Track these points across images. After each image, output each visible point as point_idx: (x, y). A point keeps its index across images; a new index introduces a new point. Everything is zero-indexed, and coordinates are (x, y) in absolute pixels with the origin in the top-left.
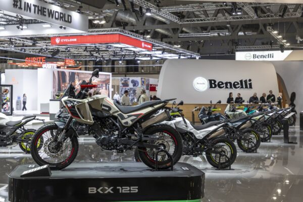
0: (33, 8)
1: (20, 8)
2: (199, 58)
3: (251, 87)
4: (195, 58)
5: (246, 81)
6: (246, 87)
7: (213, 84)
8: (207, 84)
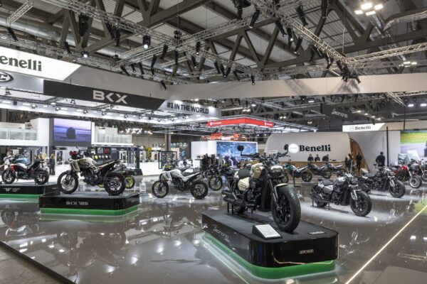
0: (180, 107)
1: (172, 107)
2: (317, 131)
3: (329, 150)
4: (313, 131)
5: (326, 146)
6: (326, 150)
7: (302, 148)
8: (298, 148)
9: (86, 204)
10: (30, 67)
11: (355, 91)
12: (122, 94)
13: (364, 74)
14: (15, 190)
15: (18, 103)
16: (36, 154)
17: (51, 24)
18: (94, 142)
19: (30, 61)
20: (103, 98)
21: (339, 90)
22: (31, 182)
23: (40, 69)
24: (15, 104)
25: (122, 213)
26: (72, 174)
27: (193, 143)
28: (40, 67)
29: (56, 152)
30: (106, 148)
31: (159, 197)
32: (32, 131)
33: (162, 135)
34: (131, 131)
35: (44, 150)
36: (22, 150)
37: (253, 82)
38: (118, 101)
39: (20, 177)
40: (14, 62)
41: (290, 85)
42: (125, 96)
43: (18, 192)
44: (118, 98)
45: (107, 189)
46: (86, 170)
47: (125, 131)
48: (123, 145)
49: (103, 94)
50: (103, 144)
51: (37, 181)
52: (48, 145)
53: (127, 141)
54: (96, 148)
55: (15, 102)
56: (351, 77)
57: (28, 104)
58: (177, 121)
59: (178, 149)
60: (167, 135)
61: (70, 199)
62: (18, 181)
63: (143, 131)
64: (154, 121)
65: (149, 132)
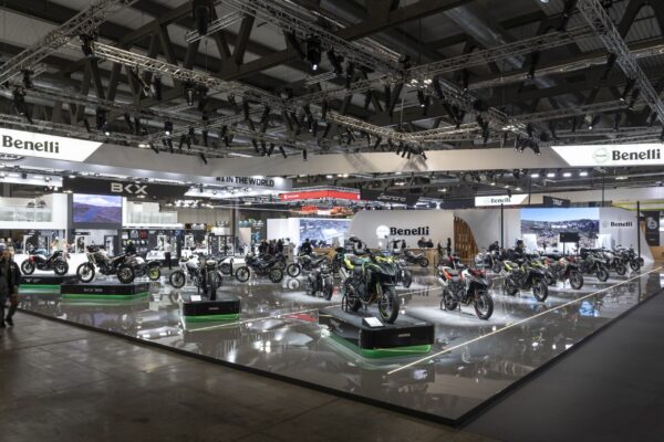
0: (235, 179)
3: (427, 233)
5: (423, 229)
6: (423, 233)
7: (393, 231)
8: (388, 232)
9: (101, 290)
10: (46, 150)
11: (422, 168)
12: (141, 185)
13: (432, 149)
14: (35, 281)
15: (29, 176)
17: (68, 75)
18: (126, 223)
19: (46, 143)
20: (121, 190)
21: (405, 167)
22: (52, 273)
23: (57, 151)
24: (24, 177)
25: (130, 298)
26: (89, 265)
27: (270, 221)
28: (57, 148)
29: (77, 237)
30: (142, 231)
31: (176, 287)
32: (45, 211)
33: (227, 210)
34: (182, 204)
35: (61, 234)
37: (305, 157)
38: (138, 192)
39: (40, 268)
40: (29, 145)
41: (350, 160)
42: (145, 187)
43: (39, 283)
44: (137, 189)
45: (120, 277)
46: (101, 262)
47: (174, 204)
48: (165, 226)
49: (121, 186)
50: (138, 226)
51: (57, 272)
52: (66, 228)
53: (171, 221)
54: (129, 231)
55: (24, 174)
56: (415, 152)
57: (41, 177)
58: (239, 194)
59: (249, 229)
60: (234, 210)
61: (87, 287)
62: (37, 272)
63: (199, 204)
64: (208, 194)
65: (208, 205)
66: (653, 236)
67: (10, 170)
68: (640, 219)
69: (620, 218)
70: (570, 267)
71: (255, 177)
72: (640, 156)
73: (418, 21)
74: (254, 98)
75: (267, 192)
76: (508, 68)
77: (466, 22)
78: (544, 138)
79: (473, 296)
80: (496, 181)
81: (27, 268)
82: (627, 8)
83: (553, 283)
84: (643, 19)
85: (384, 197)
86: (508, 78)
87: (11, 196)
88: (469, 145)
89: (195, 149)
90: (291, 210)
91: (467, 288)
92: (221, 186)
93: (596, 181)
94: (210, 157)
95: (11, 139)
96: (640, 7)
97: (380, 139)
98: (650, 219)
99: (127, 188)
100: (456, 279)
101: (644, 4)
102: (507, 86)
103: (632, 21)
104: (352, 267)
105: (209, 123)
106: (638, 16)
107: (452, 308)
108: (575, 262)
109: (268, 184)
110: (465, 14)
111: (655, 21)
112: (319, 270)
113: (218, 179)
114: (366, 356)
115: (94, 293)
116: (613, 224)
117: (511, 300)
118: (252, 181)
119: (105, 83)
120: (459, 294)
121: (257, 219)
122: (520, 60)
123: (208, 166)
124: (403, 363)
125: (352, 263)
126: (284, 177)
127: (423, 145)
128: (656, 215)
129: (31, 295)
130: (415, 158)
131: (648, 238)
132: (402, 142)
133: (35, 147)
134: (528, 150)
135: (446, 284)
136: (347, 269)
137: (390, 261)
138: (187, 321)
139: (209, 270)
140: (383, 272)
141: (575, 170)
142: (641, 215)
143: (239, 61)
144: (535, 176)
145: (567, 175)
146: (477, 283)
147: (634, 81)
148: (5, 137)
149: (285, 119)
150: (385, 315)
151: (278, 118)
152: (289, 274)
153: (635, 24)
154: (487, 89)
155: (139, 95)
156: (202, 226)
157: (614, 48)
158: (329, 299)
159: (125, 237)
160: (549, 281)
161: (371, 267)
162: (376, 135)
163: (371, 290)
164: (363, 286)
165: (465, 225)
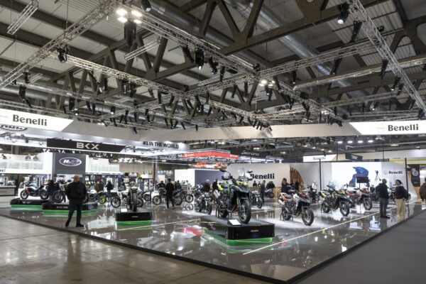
0: (154, 144)
1: (147, 144)
3: (273, 178)
5: (271, 175)
6: (271, 178)
7: (252, 176)
9: (67, 208)
10: (39, 124)
11: (269, 136)
12: (95, 144)
14: (28, 203)
15: (30, 141)
16: (42, 180)
17: (56, 81)
18: (88, 171)
19: (39, 120)
20: (83, 147)
22: (38, 198)
23: (46, 125)
24: (27, 142)
25: (85, 213)
27: (176, 171)
28: (46, 123)
29: (57, 178)
30: (98, 175)
31: (115, 207)
33: (151, 164)
34: (123, 161)
35: (48, 176)
36: (32, 176)
37: (197, 129)
38: (93, 148)
39: (32, 195)
40: (29, 121)
41: (224, 131)
42: (98, 145)
43: (30, 204)
44: (93, 146)
47: (118, 161)
48: (111, 173)
49: (83, 144)
50: (95, 172)
51: (42, 198)
52: (51, 173)
53: (115, 169)
54: (89, 176)
55: (27, 140)
56: (265, 126)
57: (37, 142)
58: (157, 153)
59: (164, 176)
60: (155, 164)
61: (59, 205)
62: (30, 198)
63: (133, 160)
64: (138, 153)
65: (139, 161)
66: (416, 181)
67: (18, 137)
68: (407, 170)
69: (394, 169)
70: (363, 196)
71: (167, 142)
72: (406, 129)
73: (265, 44)
74: (164, 91)
75: (175, 152)
76: (321, 75)
77: (295, 47)
78: (345, 117)
79: (301, 211)
80: (316, 146)
81: (24, 195)
82: (394, 39)
83: (353, 206)
84: (404, 45)
85: (246, 153)
86: (321, 81)
87: (19, 154)
88: (298, 122)
89: (130, 124)
90: (190, 165)
91: (297, 205)
92: (147, 148)
93: (379, 147)
94: (140, 129)
95: (18, 117)
96: (402, 37)
97: (242, 118)
98: (414, 170)
99: (86, 146)
100: (289, 200)
101: (404, 36)
102: (320, 86)
103: (397, 47)
104: (222, 189)
105: (138, 107)
106: (401, 44)
107: (288, 219)
108: (366, 193)
109: (175, 147)
110: (294, 42)
111: (411, 46)
112: (203, 196)
113: (144, 143)
114: (230, 244)
115: (63, 209)
116: (390, 172)
117: (326, 215)
118: (165, 145)
119: (77, 86)
120: (292, 209)
121: (169, 170)
122: (328, 71)
123: (137, 135)
124: (253, 249)
125: (222, 187)
126: (185, 142)
127: (270, 122)
128: (418, 167)
129: (26, 211)
130: (264, 130)
131: (413, 181)
132: (256, 120)
133: (33, 122)
134: (335, 125)
135: (283, 203)
136: (219, 191)
137: (245, 184)
138: (118, 225)
139: (133, 193)
140: (241, 190)
141: (366, 138)
142: (408, 167)
143: (157, 70)
144: (340, 142)
145: (360, 142)
146: (303, 202)
147: (399, 78)
148: (14, 116)
149: (186, 108)
150: (242, 218)
151: (182, 108)
152: (186, 201)
153: (399, 48)
154: (308, 88)
155: (96, 92)
156: (135, 175)
157: (387, 57)
158: (210, 214)
159: (87, 179)
160: (350, 205)
161: (233, 188)
162: (240, 116)
163: (233, 202)
164: (228, 200)
165: (298, 173)
